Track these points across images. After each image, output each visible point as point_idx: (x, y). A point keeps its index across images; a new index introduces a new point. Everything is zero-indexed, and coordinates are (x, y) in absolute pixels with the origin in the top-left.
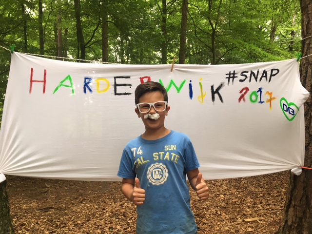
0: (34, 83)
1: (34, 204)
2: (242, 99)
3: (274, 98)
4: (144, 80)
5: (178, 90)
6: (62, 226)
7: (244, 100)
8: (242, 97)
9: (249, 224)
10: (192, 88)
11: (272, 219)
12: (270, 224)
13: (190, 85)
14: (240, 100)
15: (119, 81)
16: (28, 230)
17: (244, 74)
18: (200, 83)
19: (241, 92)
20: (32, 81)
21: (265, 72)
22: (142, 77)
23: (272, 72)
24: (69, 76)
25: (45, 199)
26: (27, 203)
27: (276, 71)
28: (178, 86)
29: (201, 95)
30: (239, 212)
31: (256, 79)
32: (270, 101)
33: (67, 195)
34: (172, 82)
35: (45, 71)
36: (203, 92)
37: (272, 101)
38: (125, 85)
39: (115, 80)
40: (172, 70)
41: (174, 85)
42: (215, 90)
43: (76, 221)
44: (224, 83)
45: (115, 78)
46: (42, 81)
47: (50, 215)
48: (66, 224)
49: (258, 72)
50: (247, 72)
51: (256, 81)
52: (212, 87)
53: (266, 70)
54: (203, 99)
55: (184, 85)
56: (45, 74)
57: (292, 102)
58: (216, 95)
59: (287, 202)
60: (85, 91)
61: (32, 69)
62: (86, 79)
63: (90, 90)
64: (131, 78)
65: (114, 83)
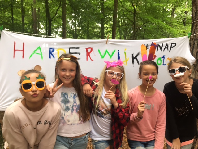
0: (16, 51)
4: (88, 50)
13: (118, 53)
15: (72, 51)
18: (125, 52)
21: (167, 45)
24: (39, 47)
29: (125, 60)
34: (106, 51)
38: (76, 53)
41: (108, 53)
44: (140, 52)
46: (22, 50)
49: (163, 45)
51: (161, 51)
55: (114, 53)
56: (24, 46)
58: (135, 60)
60: (50, 57)
61: (15, 42)
63: (53, 56)
65: (69, 52)
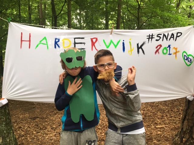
0: (23, 42)
1: (27, 115)
2: (157, 52)
3: (179, 52)
4: (93, 40)
5: (116, 46)
6: (44, 129)
7: (159, 53)
8: (157, 51)
9: (159, 129)
10: (125, 45)
11: (173, 126)
12: (172, 129)
13: (123, 43)
14: (156, 53)
15: (77, 41)
16: (23, 131)
17: (159, 36)
18: (130, 42)
19: (156, 48)
20: (22, 41)
21: (173, 34)
22: (92, 38)
23: (177, 35)
24: (45, 37)
25: (34, 112)
26: (23, 114)
27: (180, 34)
28: (116, 44)
29: (130, 50)
30: (153, 121)
31: (167, 39)
32: (176, 53)
33: (47, 109)
34: (111, 41)
35: (30, 34)
36: (132, 47)
37: (177, 54)
38: (81, 43)
39: (75, 40)
40: (111, 34)
41: (113, 43)
42: (139, 46)
43: (52, 126)
44: (145, 42)
45: (75, 39)
46: (28, 41)
47: (36, 122)
48: (46, 127)
49: (168, 34)
50: (161, 34)
51: (167, 40)
52: (138, 44)
53: (174, 33)
54: (131, 52)
55: (119, 43)
56: (30, 36)
57: (190, 54)
58: (140, 50)
59: (184, 117)
60: (55, 47)
61: (22, 33)
62: (56, 39)
63: (59, 46)
64: (85, 38)
65: (74, 42)
